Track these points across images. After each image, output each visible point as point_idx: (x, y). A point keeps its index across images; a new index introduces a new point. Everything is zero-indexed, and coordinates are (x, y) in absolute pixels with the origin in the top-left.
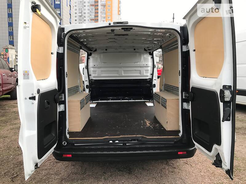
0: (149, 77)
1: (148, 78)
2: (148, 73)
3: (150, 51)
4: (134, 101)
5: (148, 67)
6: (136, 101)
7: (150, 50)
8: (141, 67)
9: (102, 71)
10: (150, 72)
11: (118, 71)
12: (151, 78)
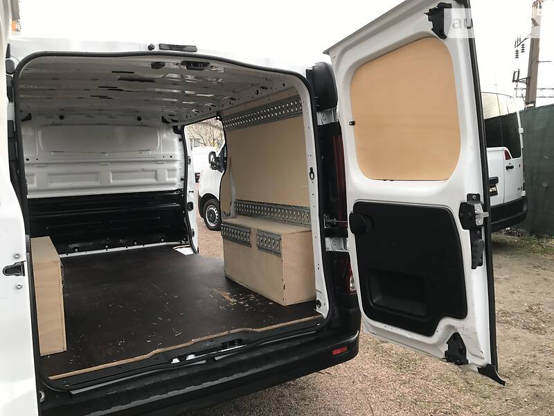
0: (178, 185)
1: (174, 189)
2: (174, 176)
3: (175, 124)
4: (142, 246)
5: (175, 161)
6: (146, 246)
7: (176, 121)
8: (156, 162)
9: (50, 174)
10: (179, 173)
11: (97, 173)
12: (181, 187)
